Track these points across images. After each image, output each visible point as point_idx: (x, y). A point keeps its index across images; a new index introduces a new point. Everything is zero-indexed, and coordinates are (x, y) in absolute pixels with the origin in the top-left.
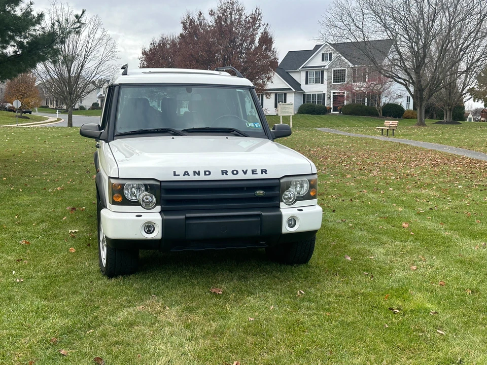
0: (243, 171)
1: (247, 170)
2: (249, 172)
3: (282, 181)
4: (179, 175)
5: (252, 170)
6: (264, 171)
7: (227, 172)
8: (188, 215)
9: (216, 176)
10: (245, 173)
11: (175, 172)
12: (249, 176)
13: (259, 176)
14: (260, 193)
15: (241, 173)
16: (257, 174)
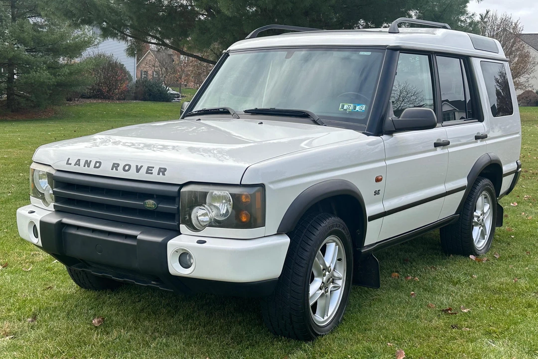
0: (137, 166)
1: (142, 166)
2: (143, 170)
3: (184, 189)
4: (70, 164)
5: (148, 167)
6: (162, 171)
7: (118, 165)
8: (66, 220)
9: (106, 170)
10: (138, 170)
11: (69, 159)
12: (142, 175)
13: (154, 177)
14: (150, 203)
15: (133, 169)
16: (152, 173)
